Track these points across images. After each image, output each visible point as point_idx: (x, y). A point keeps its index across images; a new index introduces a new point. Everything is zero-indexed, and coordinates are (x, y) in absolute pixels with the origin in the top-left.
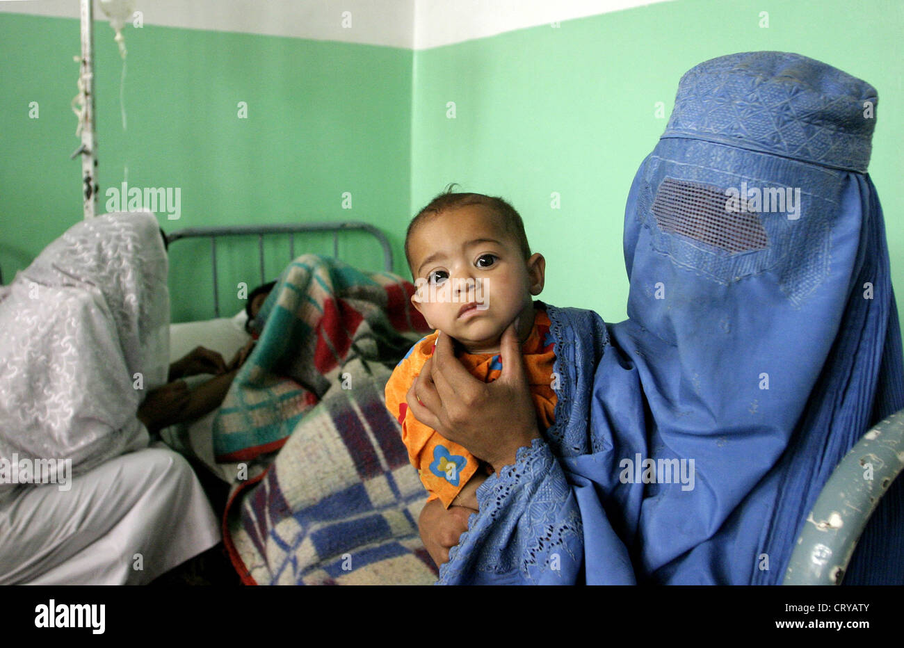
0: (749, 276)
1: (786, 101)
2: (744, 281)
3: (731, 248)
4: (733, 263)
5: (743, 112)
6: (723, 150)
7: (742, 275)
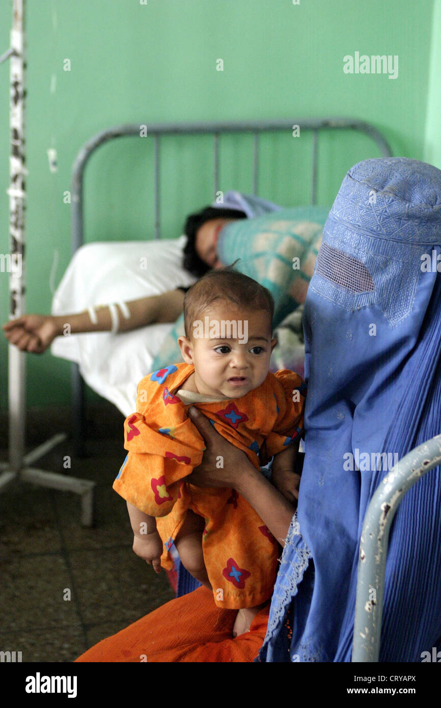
0: (365, 307)
1: (384, 207)
2: (362, 310)
3: (355, 290)
4: (355, 299)
5: (362, 211)
6: (350, 233)
7: (361, 306)
